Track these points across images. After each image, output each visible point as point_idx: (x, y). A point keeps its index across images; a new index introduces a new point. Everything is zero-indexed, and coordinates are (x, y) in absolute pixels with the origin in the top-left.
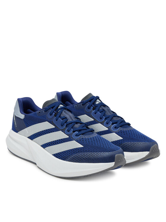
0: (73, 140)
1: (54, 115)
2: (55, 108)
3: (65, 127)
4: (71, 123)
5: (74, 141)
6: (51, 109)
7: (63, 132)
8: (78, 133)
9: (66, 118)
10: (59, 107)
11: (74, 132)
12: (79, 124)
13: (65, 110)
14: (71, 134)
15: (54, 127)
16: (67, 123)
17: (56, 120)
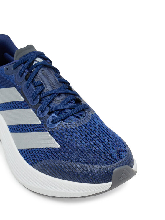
0: (46, 131)
1: (24, 77)
2: (27, 64)
3: (38, 102)
4: (50, 95)
5: (48, 133)
6: (22, 65)
7: (34, 111)
8: (56, 116)
9: (42, 84)
10: (35, 63)
11: (50, 113)
12: (63, 97)
13: (42, 69)
14: (46, 118)
15: (23, 99)
16: (43, 95)
17: (27, 88)
